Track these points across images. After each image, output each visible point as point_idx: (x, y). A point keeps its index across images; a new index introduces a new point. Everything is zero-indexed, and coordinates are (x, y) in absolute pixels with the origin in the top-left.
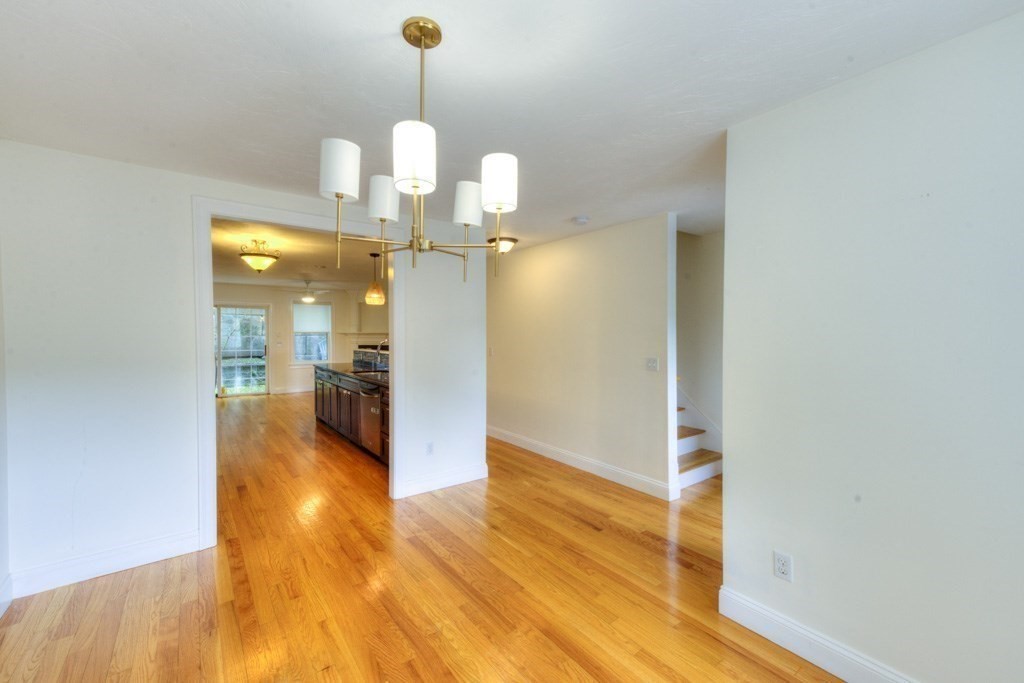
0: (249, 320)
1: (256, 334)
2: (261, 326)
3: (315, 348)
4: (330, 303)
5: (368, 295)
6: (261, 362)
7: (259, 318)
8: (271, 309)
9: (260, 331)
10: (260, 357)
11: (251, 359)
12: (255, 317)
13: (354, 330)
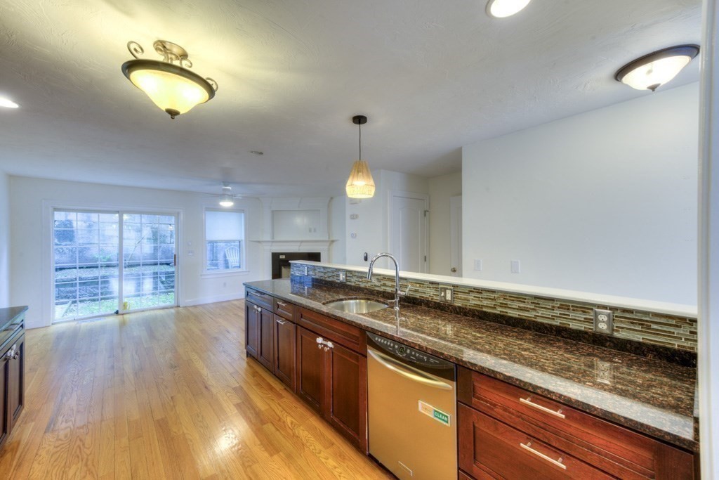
0: (156, 228)
1: (164, 242)
2: (169, 235)
3: (222, 254)
4: (243, 211)
5: (349, 183)
6: (170, 269)
7: (168, 226)
8: (182, 217)
9: (168, 240)
10: (168, 264)
11: (159, 266)
12: (163, 226)
13: (267, 237)
